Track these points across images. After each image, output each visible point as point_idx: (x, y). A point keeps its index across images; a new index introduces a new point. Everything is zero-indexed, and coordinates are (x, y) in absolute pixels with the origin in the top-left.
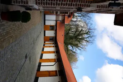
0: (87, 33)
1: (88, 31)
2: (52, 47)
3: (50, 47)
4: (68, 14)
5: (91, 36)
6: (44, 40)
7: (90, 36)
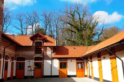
0: (73, 15)
1: (69, 15)
2: (92, 65)
3: (92, 67)
4: (42, 41)
5: (76, 9)
6: (82, 77)
7: (76, 11)
